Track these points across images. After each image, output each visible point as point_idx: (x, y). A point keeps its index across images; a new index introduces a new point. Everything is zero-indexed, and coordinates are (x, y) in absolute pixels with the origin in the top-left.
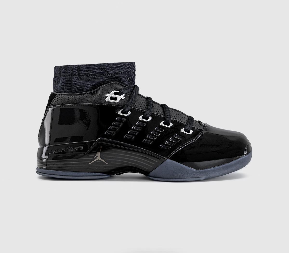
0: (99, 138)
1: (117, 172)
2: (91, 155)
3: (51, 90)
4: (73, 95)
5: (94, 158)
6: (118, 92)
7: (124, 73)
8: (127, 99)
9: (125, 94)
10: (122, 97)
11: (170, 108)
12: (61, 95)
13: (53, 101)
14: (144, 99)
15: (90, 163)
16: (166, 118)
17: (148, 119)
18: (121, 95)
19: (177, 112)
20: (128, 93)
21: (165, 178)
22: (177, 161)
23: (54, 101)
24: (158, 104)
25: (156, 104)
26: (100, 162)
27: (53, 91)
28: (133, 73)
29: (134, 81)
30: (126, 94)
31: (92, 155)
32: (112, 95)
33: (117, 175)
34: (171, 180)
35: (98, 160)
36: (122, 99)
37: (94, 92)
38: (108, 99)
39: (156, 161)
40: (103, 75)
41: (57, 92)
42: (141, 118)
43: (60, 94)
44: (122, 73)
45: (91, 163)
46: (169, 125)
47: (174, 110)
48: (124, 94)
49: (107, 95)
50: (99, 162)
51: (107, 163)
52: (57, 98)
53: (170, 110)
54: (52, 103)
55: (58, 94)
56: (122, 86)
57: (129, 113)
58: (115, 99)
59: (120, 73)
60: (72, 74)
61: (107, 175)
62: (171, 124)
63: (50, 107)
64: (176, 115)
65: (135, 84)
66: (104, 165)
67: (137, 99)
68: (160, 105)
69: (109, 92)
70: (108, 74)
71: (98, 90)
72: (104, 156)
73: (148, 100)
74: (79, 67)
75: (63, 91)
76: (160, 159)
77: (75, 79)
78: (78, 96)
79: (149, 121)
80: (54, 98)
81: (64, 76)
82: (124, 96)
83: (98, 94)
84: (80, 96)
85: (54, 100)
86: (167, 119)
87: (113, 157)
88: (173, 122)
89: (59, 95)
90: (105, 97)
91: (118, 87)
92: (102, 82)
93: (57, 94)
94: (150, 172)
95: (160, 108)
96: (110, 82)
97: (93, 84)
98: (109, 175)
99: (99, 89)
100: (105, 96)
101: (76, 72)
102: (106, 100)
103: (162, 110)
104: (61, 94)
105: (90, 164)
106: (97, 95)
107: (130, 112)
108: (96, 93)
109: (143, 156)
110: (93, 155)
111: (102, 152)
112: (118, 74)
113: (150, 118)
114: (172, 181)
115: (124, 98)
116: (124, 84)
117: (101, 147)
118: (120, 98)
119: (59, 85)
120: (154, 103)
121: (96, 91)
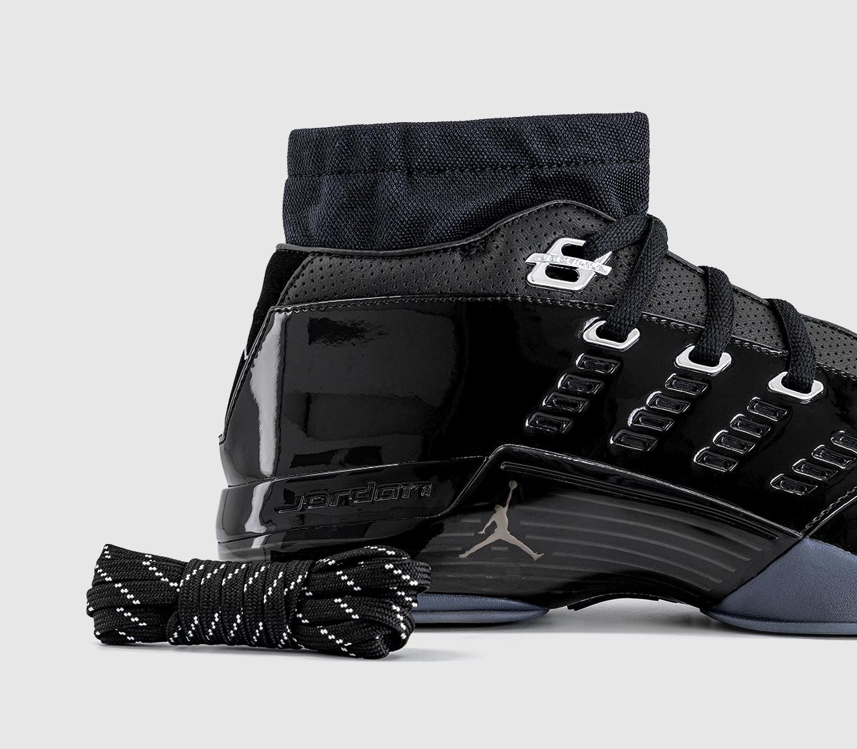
0: (501, 448)
1: (574, 597)
2: (469, 521)
3: (274, 236)
4: (383, 257)
5: (481, 533)
6: (581, 243)
7: (603, 162)
8: (622, 278)
9: (610, 253)
10: (601, 266)
11: (807, 319)
12: (328, 258)
13: (292, 284)
14: (691, 275)
15: (462, 556)
16: (795, 361)
17: (715, 363)
18: (592, 259)
19: (836, 333)
20: (622, 249)
21: (792, 621)
22: (846, 549)
23: (298, 283)
24: (754, 299)
25: (745, 299)
26: (506, 549)
27: (283, 240)
28: (642, 160)
29: (644, 198)
30: (615, 253)
31: (474, 521)
32: (555, 255)
33: (569, 608)
34: (822, 628)
35: (499, 543)
36: (598, 277)
37: (475, 242)
38: (538, 277)
39: (756, 545)
40: (513, 168)
41: (307, 246)
42: (683, 360)
43: (321, 254)
44: (594, 162)
45: (468, 553)
46: (808, 390)
47: (824, 324)
48: (606, 252)
49: (533, 258)
50: (500, 549)
51: (536, 556)
52: (312, 271)
53: (807, 325)
54: (287, 293)
55: (314, 253)
56: (598, 217)
57: (634, 336)
58: (571, 274)
59: (585, 163)
60: (378, 166)
61: (533, 607)
62: (818, 387)
63: (280, 311)
64: (834, 345)
65: (650, 212)
66: (524, 565)
67: (664, 278)
68: (761, 303)
69: (539, 246)
70: (534, 163)
71: (491, 234)
72: (522, 523)
73: (712, 279)
74: (407, 132)
75: (333, 239)
76: (772, 538)
77: (393, 186)
78: (406, 262)
79: (721, 373)
80: (296, 272)
81: (340, 173)
82: (608, 264)
83: (495, 254)
84: (416, 261)
85: (298, 277)
86: (799, 365)
87: (561, 530)
88: (824, 375)
89: (318, 259)
90: (524, 267)
91: (580, 224)
92: (506, 202)
93: (307, 254)
94: (726, 596)
95: (764, 317)
96: (542, 201)
97: (469, 207)
98: (541, 606)
99: (498, 231)
100: (525, 259)
101: (394, 155)
102: (529, 278)
103: (772, 325)
104: (329, 254)
105: (464, 560)
106: (492, 258)
107: (638, 334)
108: (485, 247)
109: (696, 525)
110: (479, 521)
111: (518, 507)
112: (577, 164)
113: (726, 360)
114: (824, 632)
115: (607, 270)
116: (602, 210)
117: (514, 485)
118: (588, 269)
119: (315, 215)
120: (736, 297)
121: (485, 241)
